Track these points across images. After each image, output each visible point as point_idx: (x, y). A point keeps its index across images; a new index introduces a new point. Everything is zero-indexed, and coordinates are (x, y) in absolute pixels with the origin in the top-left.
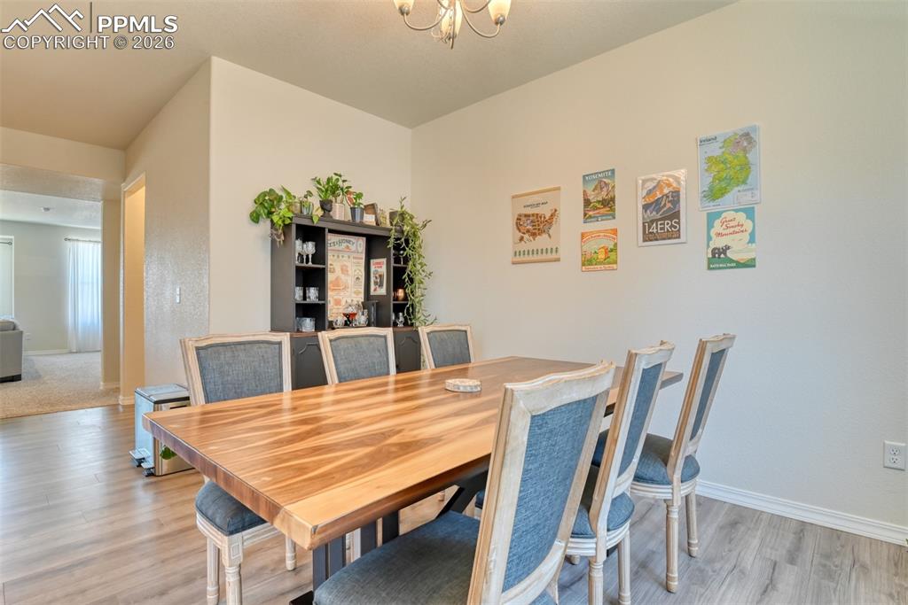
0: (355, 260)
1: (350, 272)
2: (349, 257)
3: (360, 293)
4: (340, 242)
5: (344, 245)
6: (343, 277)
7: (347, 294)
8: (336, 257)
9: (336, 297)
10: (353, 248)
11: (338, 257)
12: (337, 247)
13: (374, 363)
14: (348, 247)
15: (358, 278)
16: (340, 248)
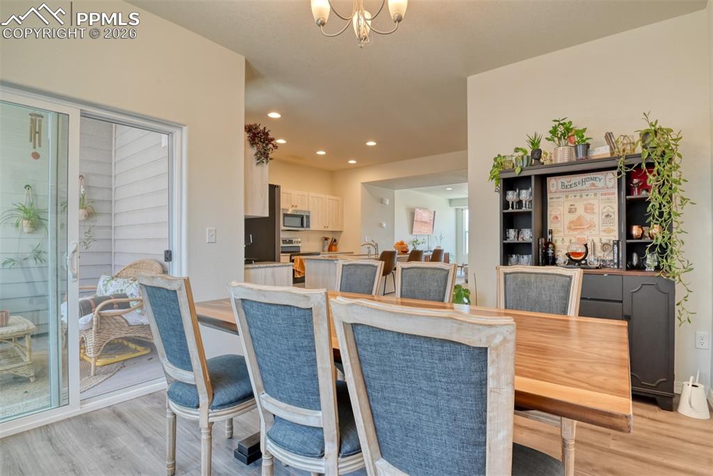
0: (604, 197)
1: (596, 210)
2: (595, 195)
3: (613, 231)
4: (583, 182)
5: (588, 184)
6: (588, 217)
7: (593, 233)
8: (578, 197)
9: (578, 237)
10: (600, 184)
11: (581, 196)
12: (579, 187)
13: (430, 290)
14: (593, 185)
15: (607, 216)
16: (584, 187)
